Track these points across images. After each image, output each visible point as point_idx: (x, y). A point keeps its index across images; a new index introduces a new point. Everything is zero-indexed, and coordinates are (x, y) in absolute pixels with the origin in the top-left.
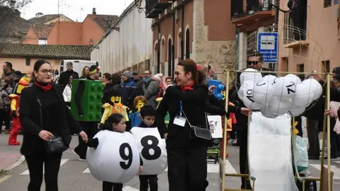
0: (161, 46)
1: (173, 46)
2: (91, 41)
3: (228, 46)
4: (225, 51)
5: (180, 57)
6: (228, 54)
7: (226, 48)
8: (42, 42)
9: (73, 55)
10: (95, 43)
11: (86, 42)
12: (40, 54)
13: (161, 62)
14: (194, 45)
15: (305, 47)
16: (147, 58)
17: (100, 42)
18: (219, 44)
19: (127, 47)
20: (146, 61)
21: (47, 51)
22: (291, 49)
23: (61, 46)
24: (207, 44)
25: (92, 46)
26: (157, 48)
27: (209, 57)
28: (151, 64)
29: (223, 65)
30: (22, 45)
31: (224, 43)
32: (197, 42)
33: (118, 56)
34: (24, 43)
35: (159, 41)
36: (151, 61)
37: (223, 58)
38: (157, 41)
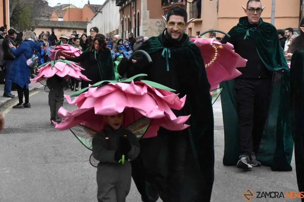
0: (124, 21)
1: (131, 22)
2: (87, 19)
3: (160, 22)
4: (158, 24)
5: (134, 27)
6: (160, 26)
7: (159, 23)
8: (60, 20)
9: (77, 27)
10: (89, 20)
11: (84, 20)
12: (59, 26)
13: (124, 30)
14: (142, 21)
15: (201, 22)
16: (117, 28)
17: (92, 20)
18: (155, 21)
19: (106, 23)
20: (116, 30)
21: (63, 25)
22: (194, 23)
23: (71, 22)
24: (149, 21)
25: (87, 22)
26: (122, 23)
27: (150, 28)
28: (119, 31)
29: (157, 32)
30: (49, 21)
31: (157, 20)
32: (144, 19)
33: (101, 27)
34: (50, 20)
35: (123, 19)
36: (119, 30)
37: (157, 28)
38: (122, 19)
